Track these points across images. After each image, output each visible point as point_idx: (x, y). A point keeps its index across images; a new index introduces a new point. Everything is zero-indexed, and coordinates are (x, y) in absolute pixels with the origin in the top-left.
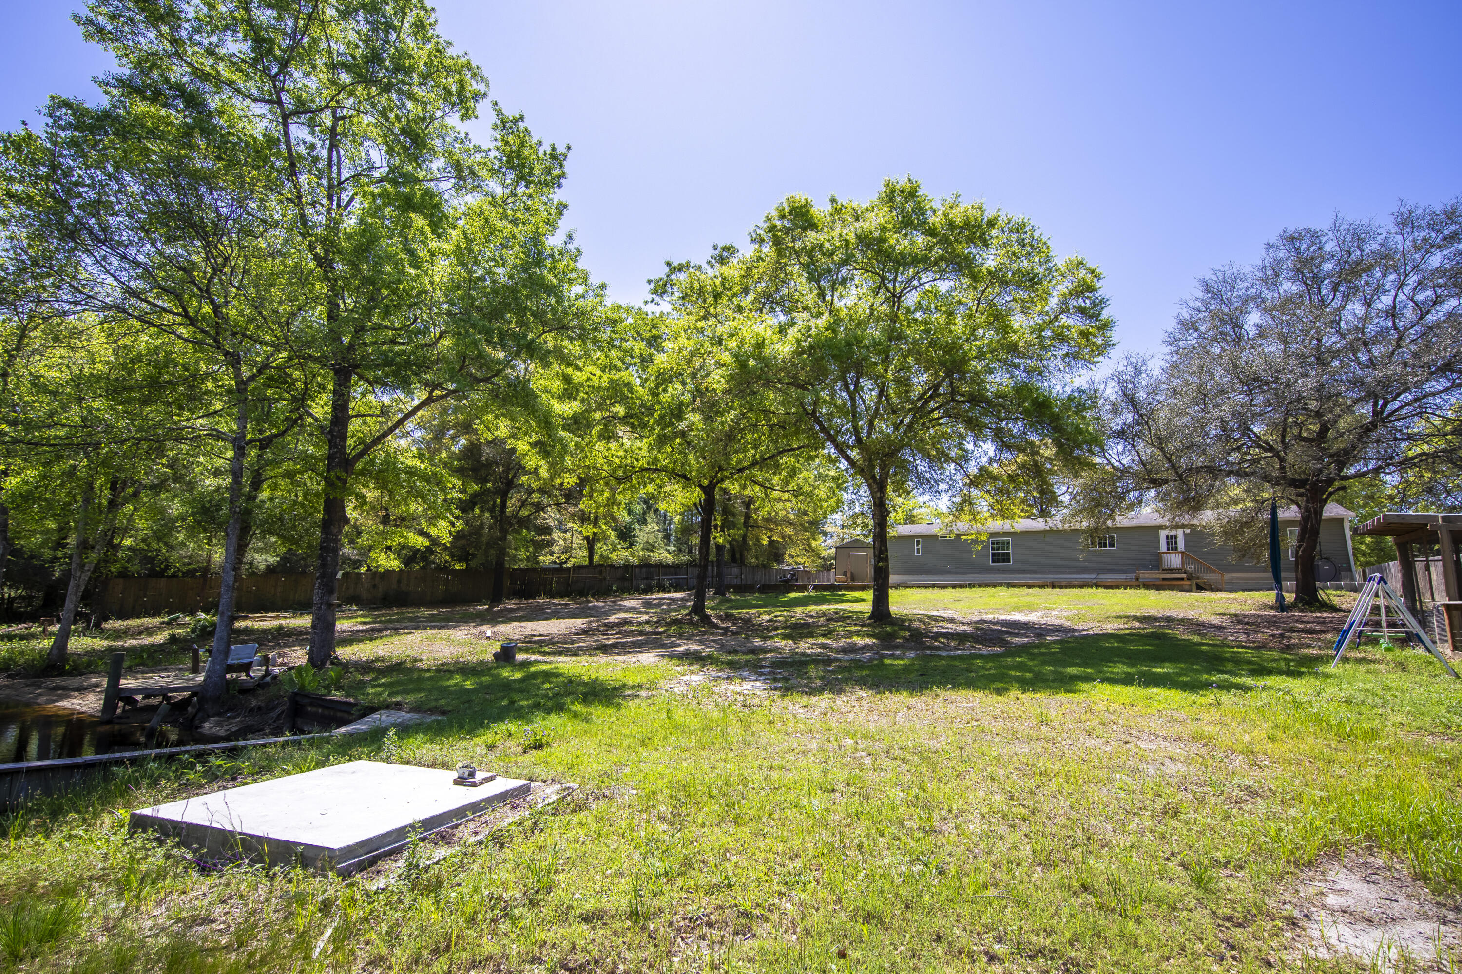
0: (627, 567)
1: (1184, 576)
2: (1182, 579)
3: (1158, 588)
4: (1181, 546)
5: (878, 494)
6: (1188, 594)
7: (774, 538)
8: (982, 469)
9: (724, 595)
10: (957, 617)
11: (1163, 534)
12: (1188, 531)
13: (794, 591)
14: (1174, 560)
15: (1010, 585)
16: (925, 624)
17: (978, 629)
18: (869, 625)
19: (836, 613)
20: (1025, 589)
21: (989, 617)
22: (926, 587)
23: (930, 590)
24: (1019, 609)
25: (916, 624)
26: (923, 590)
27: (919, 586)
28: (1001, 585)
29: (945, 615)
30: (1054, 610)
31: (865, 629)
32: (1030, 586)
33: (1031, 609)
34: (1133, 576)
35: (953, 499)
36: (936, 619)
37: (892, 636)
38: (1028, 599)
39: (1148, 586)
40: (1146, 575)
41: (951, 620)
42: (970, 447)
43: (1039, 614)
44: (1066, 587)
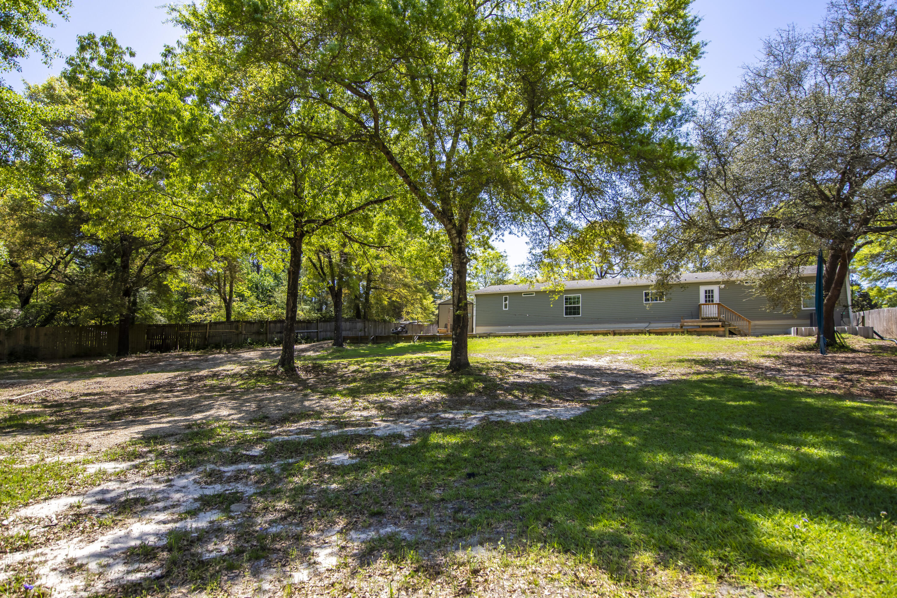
0: (262, 323)
1: (720, 324)
2: (718, 326)
3: (699, 334)
4: (716, 299)
5: (457, 240)
6: (723, 339)
7: (394, 299)
8: (561, 221)
9: (341, 345)
10: (535, 363)
11: (702, 289)
12: (723, 286)
13: (402, 341)
14: (711, 311)
15: (580, 333)
16: (502, 372)
17: (554, 377)
18: (446, 375)
19: (424, 362)
20: (591, 336)
21: (563, 363)
22: (511, 336)
23: (515, 338)
24: (589, 355)
25: (494, 373)
26: (509, 338)
27: (505, 336)
28: (572, 333)
29: (524, 362)
30: (619, 354)
31: (440, 380)
32: (595, 334)
33: (600, 355)
34: (679, 324)
35: (534, 252)
36: (512, 367)
37: (465, 388)
38: (595, 345)
39: (690, 333)
40: (689, 323)
41: (529, 368)
42: (550, 200)
43: (608, 358)
44: (625, 334)
